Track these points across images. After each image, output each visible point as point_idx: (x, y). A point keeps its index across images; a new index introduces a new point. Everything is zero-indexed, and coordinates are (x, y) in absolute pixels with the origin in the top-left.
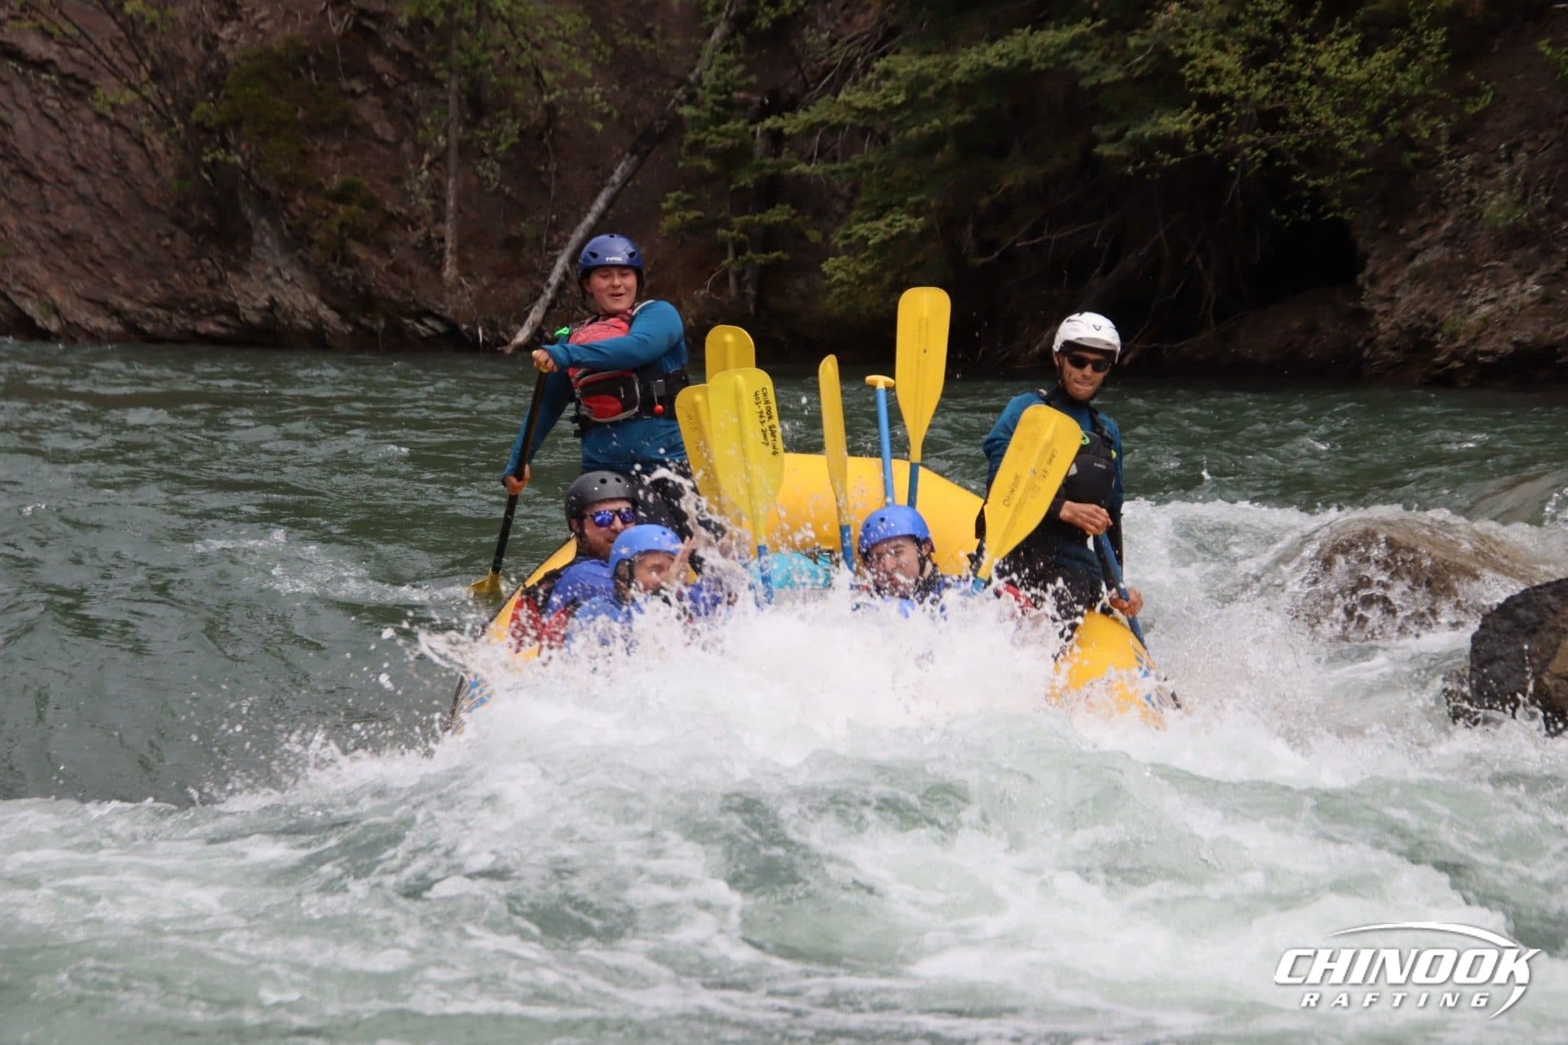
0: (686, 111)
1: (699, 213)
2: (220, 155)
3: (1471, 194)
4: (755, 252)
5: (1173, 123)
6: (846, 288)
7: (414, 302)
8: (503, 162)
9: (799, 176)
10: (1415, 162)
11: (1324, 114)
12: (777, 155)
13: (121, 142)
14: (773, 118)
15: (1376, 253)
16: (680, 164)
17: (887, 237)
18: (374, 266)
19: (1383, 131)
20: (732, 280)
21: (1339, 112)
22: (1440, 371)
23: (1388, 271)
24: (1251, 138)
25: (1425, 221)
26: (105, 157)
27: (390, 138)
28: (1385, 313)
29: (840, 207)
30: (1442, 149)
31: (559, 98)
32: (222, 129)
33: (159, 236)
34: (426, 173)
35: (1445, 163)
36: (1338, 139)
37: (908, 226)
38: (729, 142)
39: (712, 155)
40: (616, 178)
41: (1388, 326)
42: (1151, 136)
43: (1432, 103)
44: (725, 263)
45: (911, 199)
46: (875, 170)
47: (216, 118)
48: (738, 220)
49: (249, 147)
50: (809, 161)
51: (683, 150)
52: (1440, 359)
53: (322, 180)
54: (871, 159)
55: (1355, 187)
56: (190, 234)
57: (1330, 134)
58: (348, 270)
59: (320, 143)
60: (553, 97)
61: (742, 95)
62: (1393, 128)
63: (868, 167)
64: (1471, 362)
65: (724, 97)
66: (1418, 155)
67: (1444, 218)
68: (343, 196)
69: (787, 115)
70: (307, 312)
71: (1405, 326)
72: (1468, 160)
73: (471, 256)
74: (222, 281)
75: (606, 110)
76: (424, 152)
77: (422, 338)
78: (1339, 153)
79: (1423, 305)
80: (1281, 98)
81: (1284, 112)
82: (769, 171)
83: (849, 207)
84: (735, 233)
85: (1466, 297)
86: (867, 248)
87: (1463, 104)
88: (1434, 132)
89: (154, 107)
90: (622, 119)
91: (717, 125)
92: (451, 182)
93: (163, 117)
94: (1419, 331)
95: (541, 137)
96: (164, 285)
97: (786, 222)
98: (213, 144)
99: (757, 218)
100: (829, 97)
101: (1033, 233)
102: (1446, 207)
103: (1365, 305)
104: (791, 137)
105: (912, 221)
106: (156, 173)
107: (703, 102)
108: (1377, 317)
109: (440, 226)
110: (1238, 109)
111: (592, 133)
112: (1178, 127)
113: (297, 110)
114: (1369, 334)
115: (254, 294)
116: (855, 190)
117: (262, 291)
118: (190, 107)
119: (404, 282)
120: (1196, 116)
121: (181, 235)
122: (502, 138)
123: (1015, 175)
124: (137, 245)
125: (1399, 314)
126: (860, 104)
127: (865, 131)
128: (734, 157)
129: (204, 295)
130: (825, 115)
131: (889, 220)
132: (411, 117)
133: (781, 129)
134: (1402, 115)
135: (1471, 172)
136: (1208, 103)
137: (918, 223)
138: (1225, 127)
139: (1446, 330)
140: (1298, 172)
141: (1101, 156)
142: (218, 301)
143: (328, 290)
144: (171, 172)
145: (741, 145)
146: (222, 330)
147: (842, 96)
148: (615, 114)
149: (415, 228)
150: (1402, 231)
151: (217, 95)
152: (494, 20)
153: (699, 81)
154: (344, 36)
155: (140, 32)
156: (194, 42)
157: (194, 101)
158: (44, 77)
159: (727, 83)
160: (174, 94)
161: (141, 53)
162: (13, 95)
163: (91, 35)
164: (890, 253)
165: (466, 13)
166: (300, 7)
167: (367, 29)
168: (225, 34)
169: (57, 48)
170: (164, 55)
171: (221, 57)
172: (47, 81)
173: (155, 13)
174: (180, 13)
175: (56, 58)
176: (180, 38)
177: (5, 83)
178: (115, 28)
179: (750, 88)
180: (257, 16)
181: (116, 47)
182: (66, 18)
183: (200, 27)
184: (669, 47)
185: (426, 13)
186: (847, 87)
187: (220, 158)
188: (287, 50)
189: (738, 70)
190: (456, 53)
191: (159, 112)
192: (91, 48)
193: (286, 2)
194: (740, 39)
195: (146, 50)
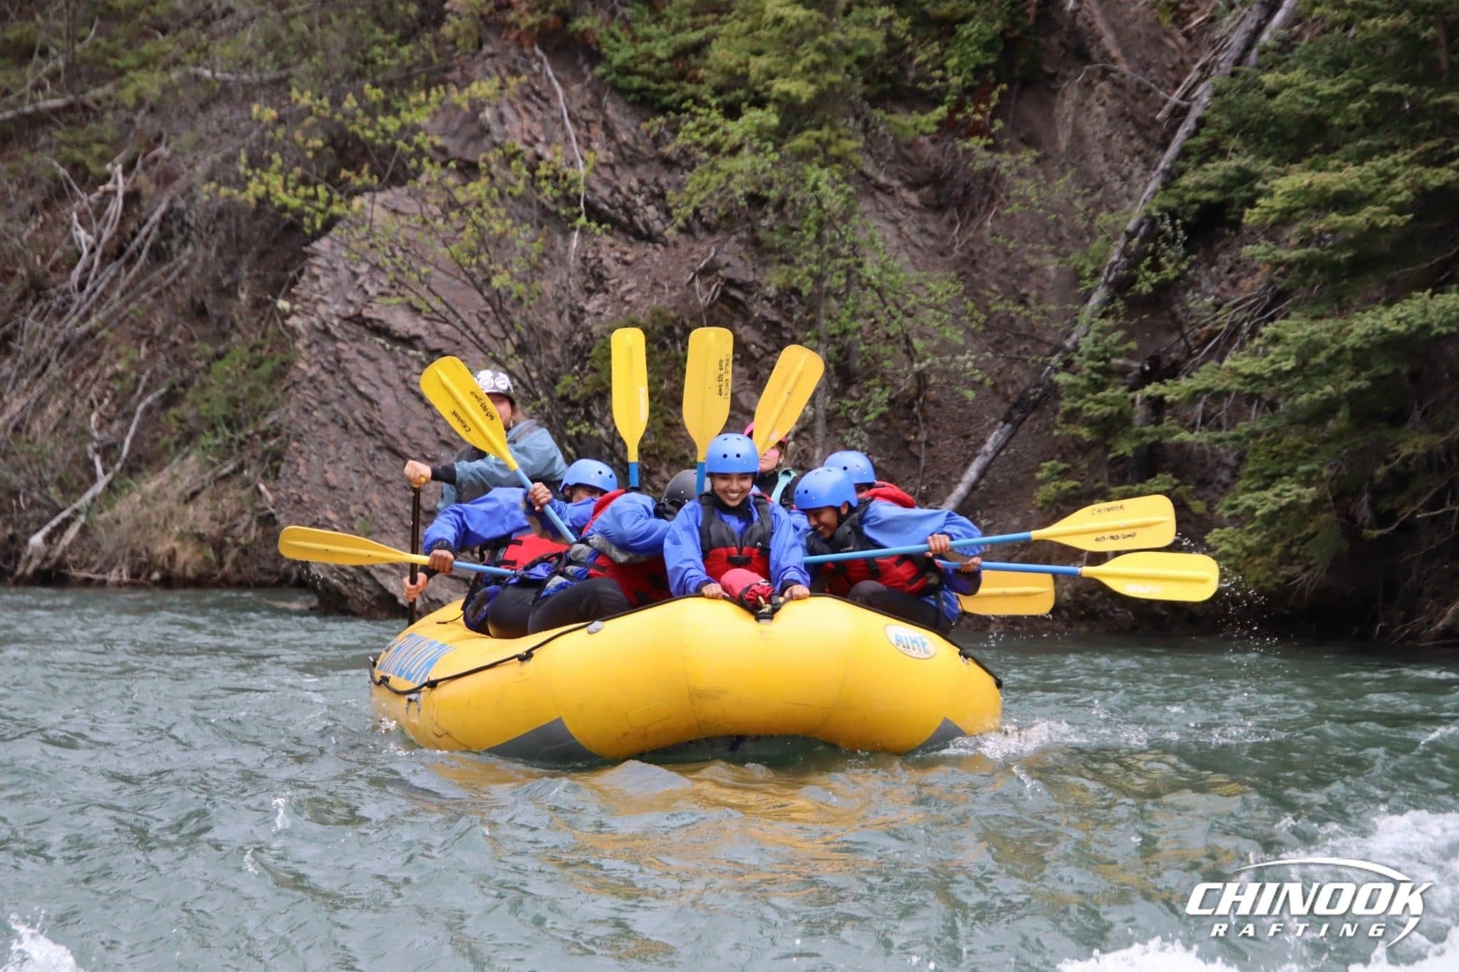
0: (1062, 378)
1: (1075, 483)
2: (585, 428)
6: (1232, 561)
8: (872, 432)
9: (1182, 445)
12: (1158, 422)
14: (1154, 384)
16: (1056, 433)
17: (1275, 508)
29: (1224, 476)
31: (930, 366)
32: (587, 402)
37: (1299, 496)
38: (1107, 409)
39: (1090, 422)
40: (989, 447)
45: (1302, 468)
46: (1262, 438)
47: (581, 391)
48: (1117, 490)
50: (1192, 429)
51: (1059, 417)
54: (1259, 426)
60: (923, 365)
61: (1121, 361)
63: (1255, 435)
65: (1102, 363)
69: (1169, 382)
75: (978, 378)
82: (1149, 439)
83: (1236, 477)
86: (1254, 518)
90: (995, 387)
91: (1095, 392)
92: (818, 454)
93: (528, 391)
95: (910, 406)
97: (1168, 493)
98: (577, 418)
99: (1137, 487)
100: (1213, 363)
101: (1435, 503)
104: (1173, 404)
105: (1303, 491)
107: (1079, 370)
111: (963, 401)
113: (661, 382)
116: (1241, 458)
118: (555, 382)
122: (870, 407)
123: (1414, 443)
126: (1246, 370)
127: (1251, 398)
128: (1112, 425)
130: (1209, 382)
131: (1277, 490)
133: (1162, 397)
137: (1309, 494)
145: (1120, 412)
147: (1227, 362)
148: (988, 382)
151: (582, 368)
152: (864, 289)
153: (1076, 348)
154: (711, 306)
155: (507, 306)
156: (560, 314)
157: (559, 374)
158: (411, 352)
159: (1105, 350)
160: (539, 368)
161: (508, 327)
162: (380, 371)
163: (459, 310)
164: (1278, 524)
165: (836, 281)
166: (668, 278)
167: (735, 299)
168: (592, 305)
169: (424, 323)
170: (530, 328)
171: (587, 330)
172: (414, 357)
173: (522, 287)
174: (547, 286)
175: (423, 333)
176: (547, 311)
177: (372, 360)
178: (482, 302)
179: (1130, 354)
180: (624, 288)
181: (482, 322)
182: (434, 293)
183: (567, 300)
184: (1044, 313)
185: (794, 282)
186: (1232, 352)
187: (585, 431)
188: (653, 322)
189: (1118, 335)
190: (824, 322)
191: (524, 386)
192: (458, 323)
193: (653, 273)
194: (1119, 304)
195: (512, 323)
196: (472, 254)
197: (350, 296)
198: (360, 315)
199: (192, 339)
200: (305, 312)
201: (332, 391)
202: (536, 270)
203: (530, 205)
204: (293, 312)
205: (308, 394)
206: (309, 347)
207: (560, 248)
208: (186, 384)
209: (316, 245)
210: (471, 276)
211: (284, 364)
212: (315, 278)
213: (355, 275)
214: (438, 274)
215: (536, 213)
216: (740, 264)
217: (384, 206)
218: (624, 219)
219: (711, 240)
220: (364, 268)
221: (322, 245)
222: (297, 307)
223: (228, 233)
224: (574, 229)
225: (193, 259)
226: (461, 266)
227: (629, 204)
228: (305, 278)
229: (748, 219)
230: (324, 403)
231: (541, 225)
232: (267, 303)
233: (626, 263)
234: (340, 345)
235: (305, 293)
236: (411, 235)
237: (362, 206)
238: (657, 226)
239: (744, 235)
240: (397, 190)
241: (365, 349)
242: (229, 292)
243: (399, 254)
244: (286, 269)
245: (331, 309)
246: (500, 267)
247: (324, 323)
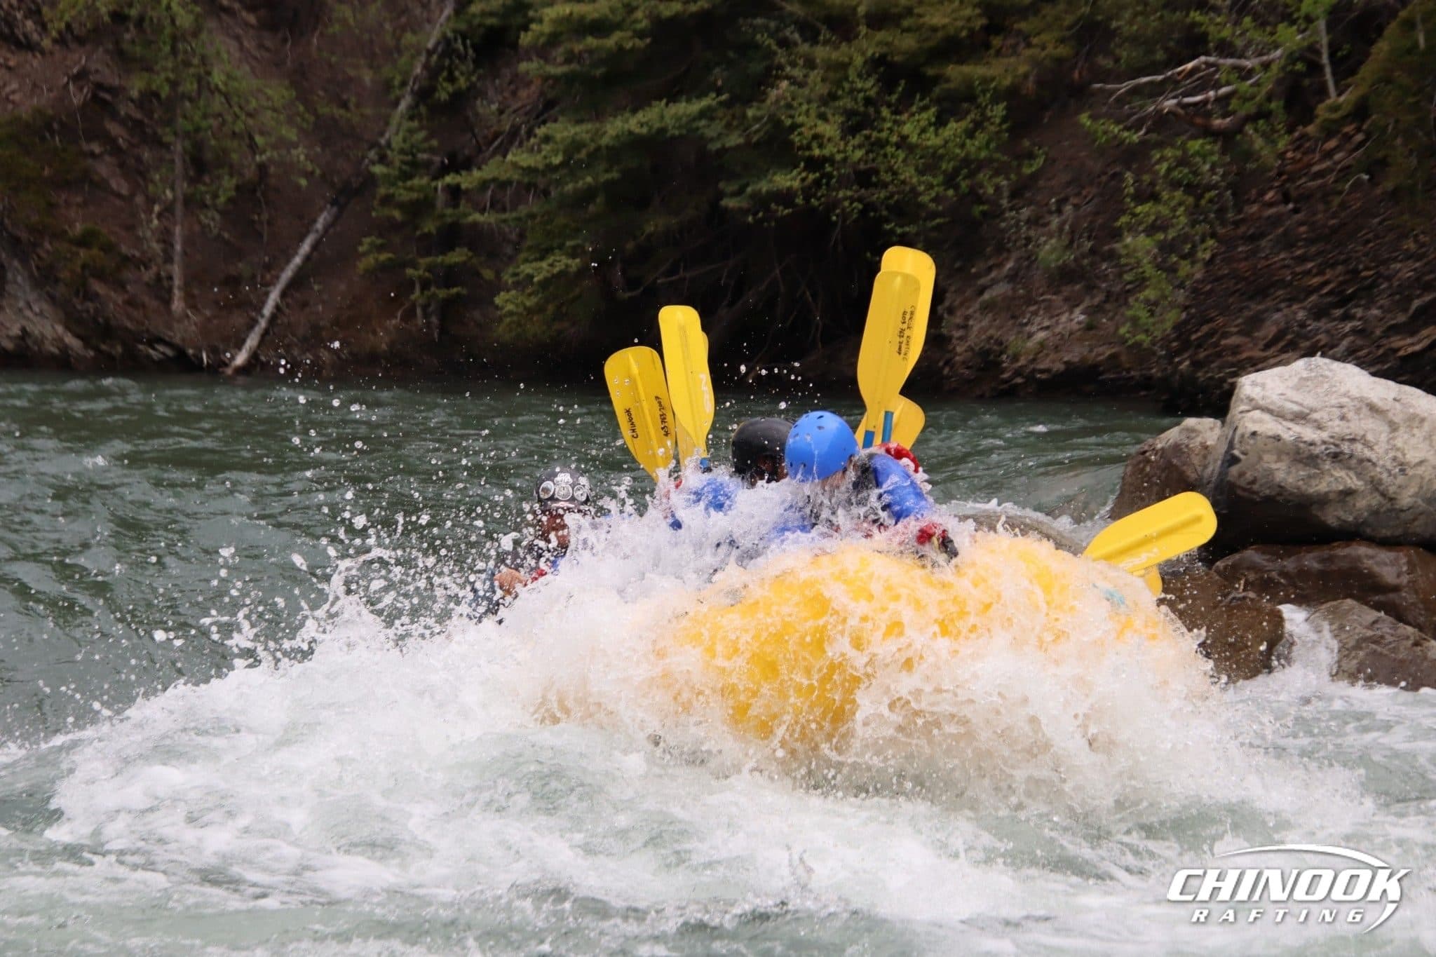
0: (378, 169)
1: (390, 255)
3: (1028, 240)
4: (438, 287)
5: (786, 180)
6: (515, 318)
7: (148, 331)
8: (223, 213)
9: (475, 225)
10: (984, 214)
11: (908, 173)
12: (456, 206)
14: (452, 175)
15: (953, 288)
16: (374, 214)
17: (549, 275)
18: (112, 300)
19: (956, 187)
20: (419, 311)
21: (921, 172)
22: (1005, 386)
23: (962, 304)
24: (849, 193)
25: (991, 263)
27: (124, 191)
28: (961, 338)
29: (509, 250)
30: (1004, 202)
31: (270, 159)
34: (156, 222)
35: (1007, 215)
36: (920, 194)
37: (567, 266)
38: (415, 195)
39: (401, 206)
40: (320, 225)
41: (963, 348)
42: (768, 192)
43: (995, 165)
44: (413, 297)
45: (569, 243)
46: (538, 219)
48: (424, 261)
50: (482, 211)
51: (376, 203)
52: (1005, 376)
54: (535, 209)
55: (934, 234)
57: (913, 190)
60: (264, 157)
61: (425, 156)
62: (964, 185)
63: (532, 216)
64: (1030, 378)
65: (410, 158)
66: (985, 207)
67: (1007, 259)
69: (464, 173)
71: (977, 348)
72: (1026, 212)
73: (196, 292)
75: (310, 168)
76: (154, 203)
77: (153, 361)
78: (922, 206)
79: (991, 332)
80: (873, 160)
81: (877, 172)
82: (449, 220)
83: (518, 251)
84: (421, 272)
85: (1026, 324)
86: (532, 284)
87: (1020, 166)
88: (998, 188)
90: (323, 176)
91: (404, 181)
92: (178, 230)
94: (987, 353)
95: (254, 191)
97: (464, 263)
99: (440, 259)
100: (498, 158)
101: (672, 271)
102: (1009, 251)
103: (944, 331)
104: (467, 191)
105: (570, 261)
107: (392, 162)
108: (954, 341)
109: (168, 267)
110: (838, 169)
111: (298, 188)
112: (788, 184)
114: (948, 356)
116: (522, 236)
119: (137, 314)
120: (804, 175)
122: (221, 192)
123: (655, 224)
125: (972, 339)
126: (524, 164)
127: (529, 187)
128: (419, 208)
130: (495, 173)
131: (551, 260)
132: (143, 174)
133: (458, 185)
134: (971, 175)
135: (1028, 221)
136: (814, 164)
137: (575, 264)
138: (828, 184)
139: (1010, 352)
140: (887, 221)
141: (726, 209)
145: (426, 197)
147: (510, 157)
148: (318, 172)
149: (147, 268)
150: (973, 270)
152: (212, 92)
153: (389, 145)
159: (412, 146)
164: (551, 288)
165: (189, 86)
179: (432, 150)
184: (362, 115)
185: (154, 87)
186: (514, 149)
189: (421, 135)
190: (180, 120)
194: (423, 109)
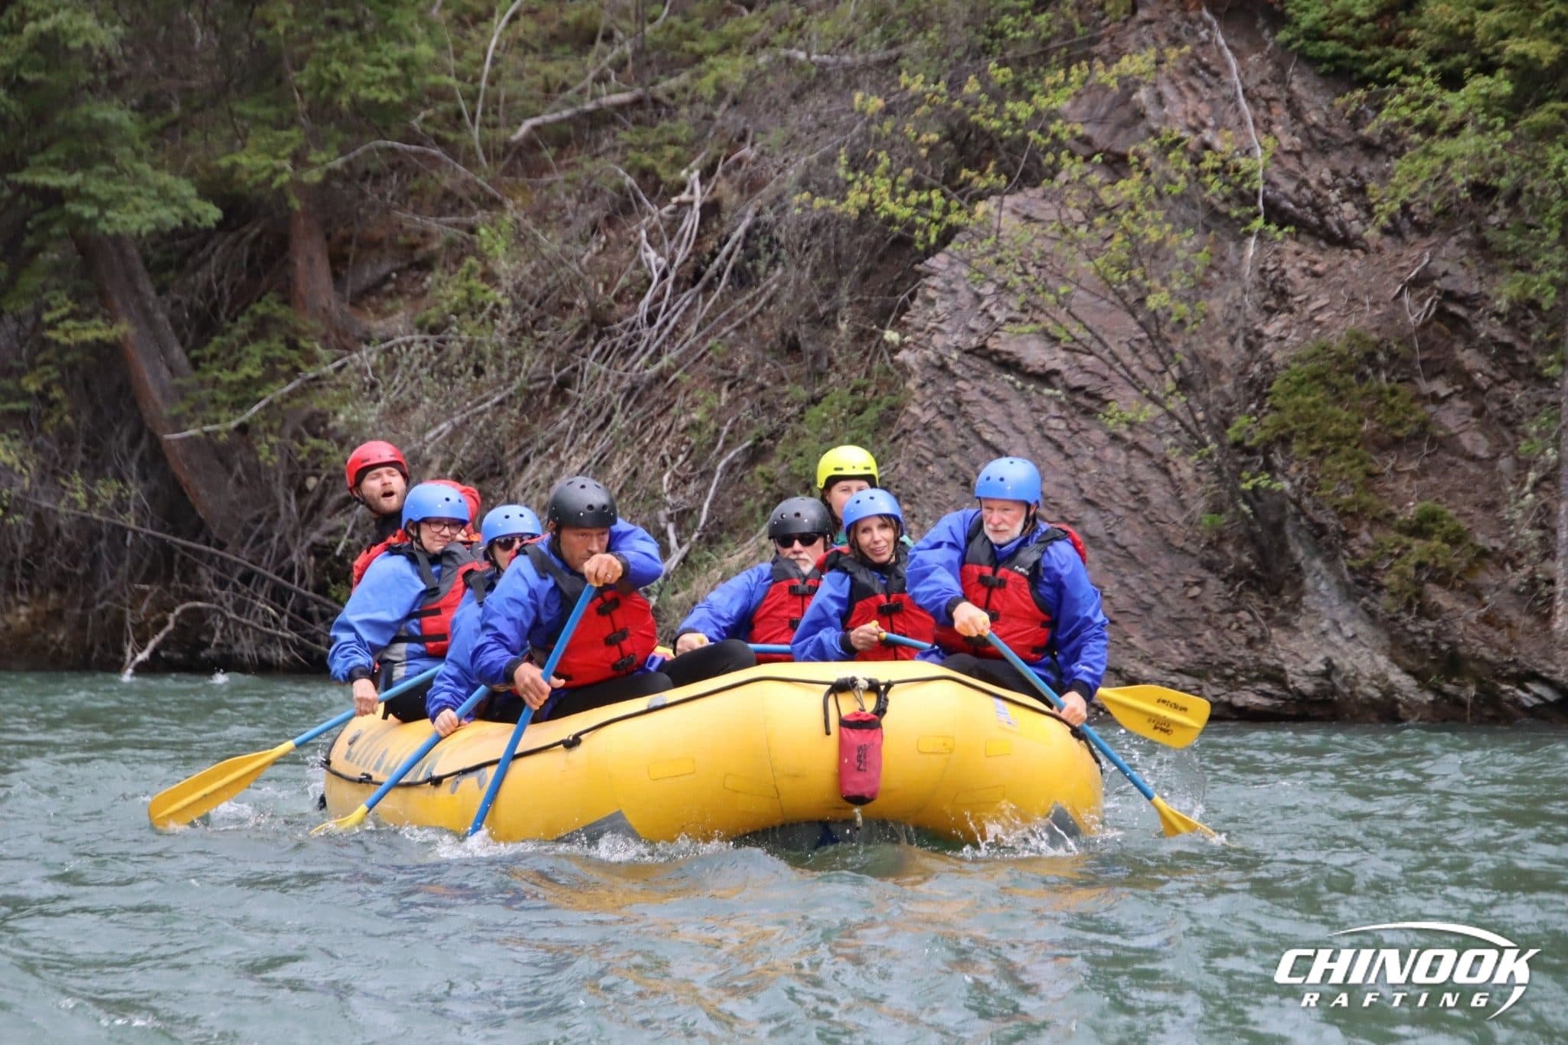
2: (1263, 481)
13: (1140, 467)
26: (1120, 488)
32: (1267, 448)
33: (1186, 584)
47: (1259, 435)
49: (1300, 470)
53: (1393, 508)
56: (1225, 580)
58: (1428, 623)
59: (1391, 462)
68: (1419, 529)
70: (1374, 678)
74: (1264, 639)
89: (1182, 424)
93: (1193, 436)
96: (1191, 646)
98: (1255, 468)
106: (1183, 506)
113: (1361, 422)
115: (1306, 656)
117: (1317, 651)
118: (1227, 424)
121: (1214, 583)
124: (1157, 595)
129: (1241, 658)
142: (1259, 666)
143: (1401, 648)
144: (1201, 504)
146: (1266, 702)
151: (1260, 407)
154: (1425, 326)
155: (1166, 332)
156: (1233, 340)
157: (1231, 414)
158: (1048, 391)
160: (1206, 407)
161: (1166, 357)
162: (1010, 415)
163: (1106, 338)
166: (1369, 292)
167: (1454, 316)
168: (1272, 329)
169: (1063, 355)
170: (1195, 358)
171: (1267, 359)
172: (1050, 397)
173: (1183, 308)
174: (1216, 305)
175: (1063, 368)
176: (1215, 337)
177: (1000, 401)
178: (1136, 328)
180: (1313, 306)
181: (1135, 351)
182: (1075, 317)
183: (1240, 323)
187: (1264, 484)
188: (1351, 347)
191: (1188, 430)
192: (1105, 354)
193: (1350, 287)
195: (1172, 353)
196: (1123, 268)
197: (972, 324)
198: (984, 347)
199: (782, 380)
200: (917, 345)
201: (951, 442)
202: (1202, 285)
203: (1195, 207)
204: (903, 345)
205: (922, 445)
206: (922, 386)
207: (1233, 259)
208: (775, 435)
209: (931, 261)
210: (1122, 295)
211: (892, 408)
212: (931, 302)
213: (979, 298)
214: (1080, 293)
215: (1201, 215)
216: (1461, 272)
217: (1014, 212)
218: (1314, 220)
219: (1425, 243)
220: (989, 288)
221: (938, 261)
222: (908, 339)
223: (825, 250)
224: (1249, 234)
225: (784, 284)
226: (1109, 283)
227: (1319, 201)
228: (917, 302)
229: (1472, 216)
230: (941, 455)
231: (1207, 229)
232: (873, 334)
233: (1316, 275)
234: (960, 384)
235: (918, 321)
236: (1048, 246)
237: (987, 213)
238: (1356, 227)
239: (1467, 236)
240: (1031, 193)
241: (991, 388)
242: (827, 322)
243: (1033, 270)
244: (894, 293)
245: (949, 341)
246: (1156, 283)
247: (941, 357)
